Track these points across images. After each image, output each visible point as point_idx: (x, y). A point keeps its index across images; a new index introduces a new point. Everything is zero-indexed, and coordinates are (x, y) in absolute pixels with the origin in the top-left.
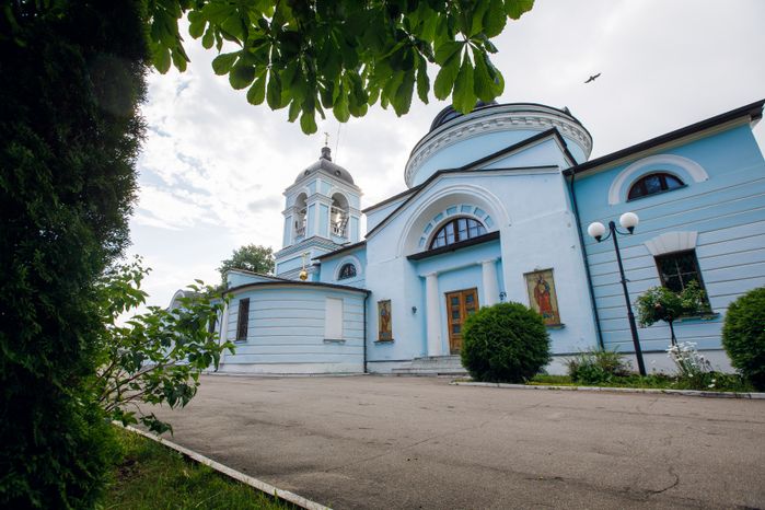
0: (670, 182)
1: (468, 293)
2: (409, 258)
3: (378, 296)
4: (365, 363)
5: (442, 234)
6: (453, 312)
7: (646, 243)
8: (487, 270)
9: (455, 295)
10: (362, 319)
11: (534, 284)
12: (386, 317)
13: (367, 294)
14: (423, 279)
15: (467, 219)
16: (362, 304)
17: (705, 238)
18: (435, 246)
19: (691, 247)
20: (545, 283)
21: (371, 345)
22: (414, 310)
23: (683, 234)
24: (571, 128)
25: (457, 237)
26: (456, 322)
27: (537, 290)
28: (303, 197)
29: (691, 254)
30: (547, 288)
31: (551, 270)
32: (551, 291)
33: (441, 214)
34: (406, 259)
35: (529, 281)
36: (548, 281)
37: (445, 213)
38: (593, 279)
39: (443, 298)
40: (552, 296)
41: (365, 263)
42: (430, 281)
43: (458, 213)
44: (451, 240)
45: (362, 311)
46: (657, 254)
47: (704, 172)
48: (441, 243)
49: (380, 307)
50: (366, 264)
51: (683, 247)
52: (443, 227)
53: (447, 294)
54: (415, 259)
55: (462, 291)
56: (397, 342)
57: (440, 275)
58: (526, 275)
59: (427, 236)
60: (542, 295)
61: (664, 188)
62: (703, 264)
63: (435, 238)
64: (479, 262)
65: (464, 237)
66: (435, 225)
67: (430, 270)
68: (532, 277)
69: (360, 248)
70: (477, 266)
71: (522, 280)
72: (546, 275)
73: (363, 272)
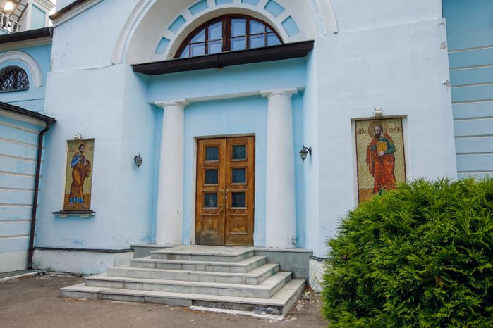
1: (239, 142)
2: (138, 69)
3: (68, 129)
4: (31, 250)
5: (201, 37)
6: (208, 172)
8: (277, 107)
9: (214, 143)
10: (32, 170)
11: (367, 140)
12: (81, 169)
13: (47, 125)
14: (158, 110)
15: (248, 18)
16: (35, 142)
18: (185, 55)
20: (387, 140)
21: (45, 217)
22: (138, 161)
25: (227, 45)
26: (211, 188)
27: (372, 149)
30: (391, 147)
31: (400, 119)
32: (397, 154)
33: (205, 2)
34: (131, 69)
35: (358, 133)
36: (395, 137)
37: (211, 2)
39: (192, 146)
40: (398, 163)
41: (46, 67)
42: (172, 116)
44: (216, 49)
45: (32, 154)
48: (198, 51)
49: (70, 150)
50: (50, 70)
52: (205, 25)
53: (198, 140)
54: (148, 72)
55: (226, 138)
56: (98, 215)
57: (189, 106)
58: (356, 122)
59: (174, 37)
60: (381, 159)
63: (187, 42)
64: (263, 92)
65: (238, 45)
66: (191, 19)
67: (174, 94)
68: (366, 127)
69: (40, 41)
70: (260, 99)
71: (349, 130)
72: (391, 125)
73: (43, 85)
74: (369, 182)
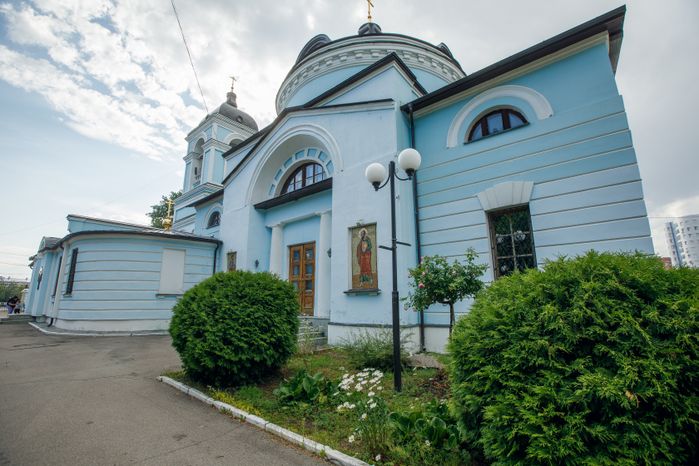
0: (514, 121)
1: (309, 247)
2: (257, 207)
3: (227, 248)
6: (294, 267)
7: (480, 195)
8: (324, 221)
9: (297, 248)
11: (357, 241)
13: (218, 245)
14: (269, 230)
15: (314, 163)
17: (541, 190)
19: (525, 201)
20: (368, 240)
22: (257, 263)
23: (518, 184)
24: (442, 65)
25: (304, 183)
26: (296, 278)
27: (360, 247)
28: (201, 142)
29: (524, 209)
30: (370, 246)
31: (375, 225)
33: (291, 159)
34: (253, 208)
35: (354, 236)
37: (294, 158)
38: (423, 236)
39: (286, 252)
40: (372, 256)
42: (276, 233)
43: (305, 157)
44: (299, 186)
45: (211, 264)
46: (489, 209)
47: (550, 107)
48: (291, 190)
49: (228, 259)
50: (223, 212)
51: (516, 202)
52: (292, 176)
53: (290, 247)
54: (264, 208)
55: (303, 245)
57: (285, 226)
58: (351, 229)
59: (277, 183)
60: (364, 254)
61: (507, 127)
62: (536, 223)
63: (285, 185)
64: (316, 213)
65: (309, 182)
66: (285, 171)
67: (277, 219)
70: (316, 217)
71: (347, 235)
72: (370, 230)
74: (358, 269)
